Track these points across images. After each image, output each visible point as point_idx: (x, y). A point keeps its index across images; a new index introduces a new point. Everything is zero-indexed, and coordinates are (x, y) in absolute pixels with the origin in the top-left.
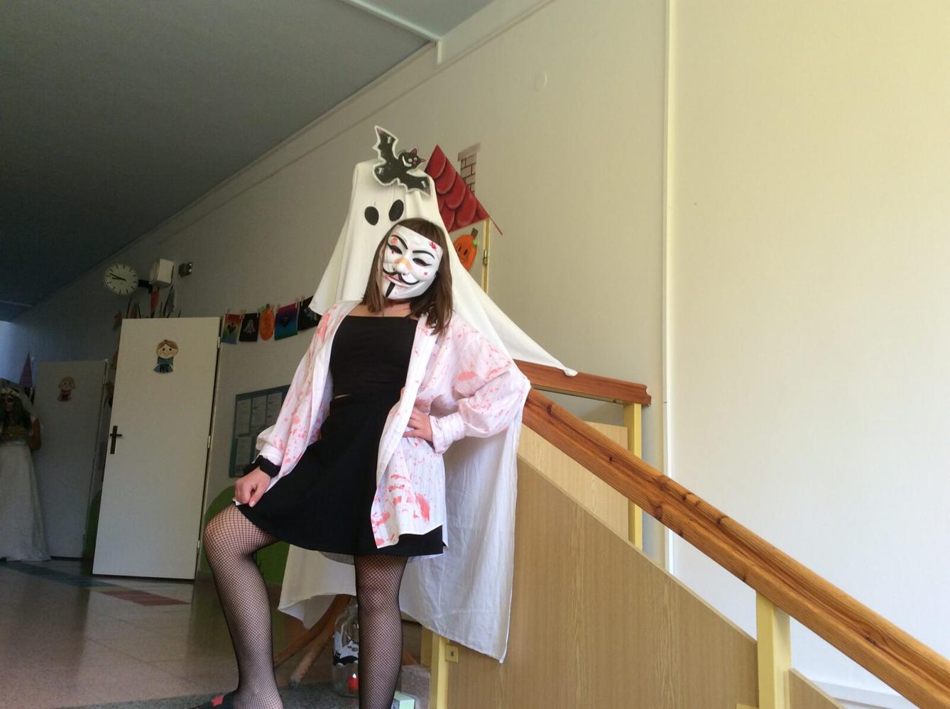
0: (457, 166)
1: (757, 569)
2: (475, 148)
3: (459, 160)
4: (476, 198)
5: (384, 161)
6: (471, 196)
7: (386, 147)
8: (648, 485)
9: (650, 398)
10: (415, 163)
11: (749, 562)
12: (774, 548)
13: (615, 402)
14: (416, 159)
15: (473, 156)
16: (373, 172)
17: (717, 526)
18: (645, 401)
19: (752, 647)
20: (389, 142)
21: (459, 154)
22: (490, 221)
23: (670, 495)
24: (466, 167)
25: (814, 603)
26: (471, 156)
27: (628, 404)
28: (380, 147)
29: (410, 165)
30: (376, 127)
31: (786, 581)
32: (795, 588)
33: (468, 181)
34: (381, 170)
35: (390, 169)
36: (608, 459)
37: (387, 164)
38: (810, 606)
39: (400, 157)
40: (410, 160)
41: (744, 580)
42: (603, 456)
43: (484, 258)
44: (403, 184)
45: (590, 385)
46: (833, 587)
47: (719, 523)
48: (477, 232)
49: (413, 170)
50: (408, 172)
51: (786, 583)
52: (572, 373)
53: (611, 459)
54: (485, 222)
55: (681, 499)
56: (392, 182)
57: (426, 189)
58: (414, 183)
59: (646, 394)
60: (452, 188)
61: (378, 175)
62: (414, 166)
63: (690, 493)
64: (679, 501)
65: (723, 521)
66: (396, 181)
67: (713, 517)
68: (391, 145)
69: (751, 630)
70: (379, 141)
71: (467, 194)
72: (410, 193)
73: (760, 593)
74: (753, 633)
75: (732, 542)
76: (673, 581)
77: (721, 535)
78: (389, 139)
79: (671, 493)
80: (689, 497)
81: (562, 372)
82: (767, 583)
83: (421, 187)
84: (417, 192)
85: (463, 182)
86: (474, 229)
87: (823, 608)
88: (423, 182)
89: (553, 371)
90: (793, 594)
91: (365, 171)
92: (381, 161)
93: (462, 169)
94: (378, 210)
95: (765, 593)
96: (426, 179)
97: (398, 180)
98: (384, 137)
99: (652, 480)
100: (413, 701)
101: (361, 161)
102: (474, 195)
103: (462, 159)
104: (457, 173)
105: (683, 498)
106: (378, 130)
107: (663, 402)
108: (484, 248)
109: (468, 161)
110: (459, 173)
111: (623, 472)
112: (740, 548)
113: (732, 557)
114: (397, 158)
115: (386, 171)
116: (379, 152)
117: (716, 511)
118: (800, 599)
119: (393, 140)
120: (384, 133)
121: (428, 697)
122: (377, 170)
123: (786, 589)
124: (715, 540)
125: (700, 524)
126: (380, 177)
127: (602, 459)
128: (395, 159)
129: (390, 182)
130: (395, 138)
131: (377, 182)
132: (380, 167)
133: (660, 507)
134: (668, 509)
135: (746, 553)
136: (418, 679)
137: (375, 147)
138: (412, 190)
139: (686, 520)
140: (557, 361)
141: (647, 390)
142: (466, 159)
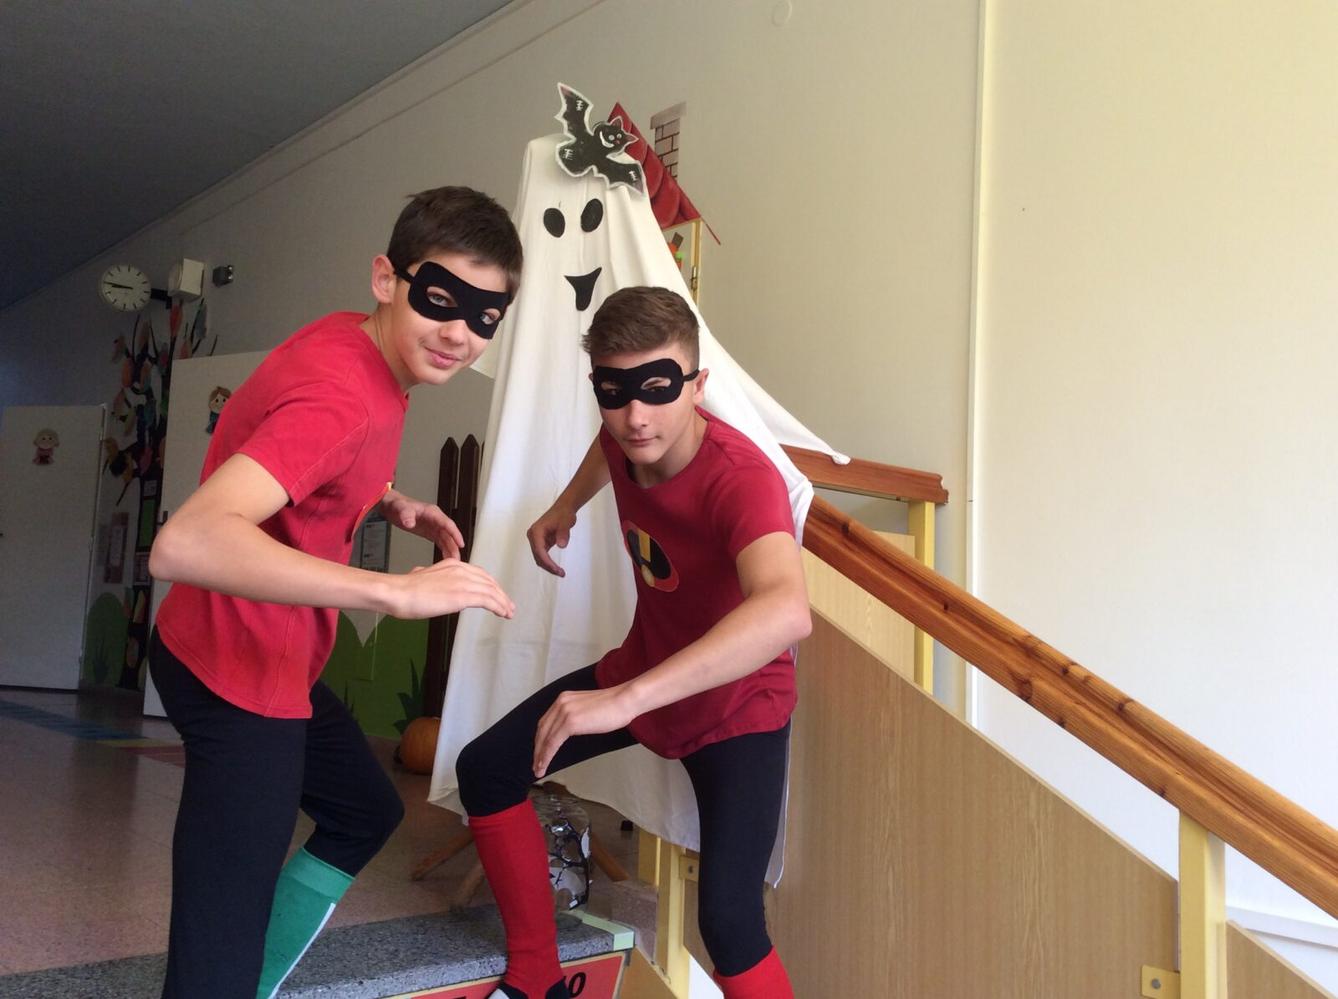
0: (649, 136)
1: (1181, 779)
2: (677, 110)
3: (652, 128)
4: (678, 187)
5: (573, 139)
6: (671, 183)
7: (575, 117)
8: (1006, 648)
9: (946, 493)
10: (618, 142)
11: (1168, 768)
12: (1206, 749)
13: (898, 499)
14: (619, 136)
15: (676, 122)
16: (557, 156)
17: (1117, 714)
18: (940, 498)
19: (1168, 890)
20: (579, 108)
21: (652, 118)
22: (702, 223)
23: (1044, 666)
24: (663, 139)
25: (1271, 832)
27: (915, 503)
28: (566, 116)
29: (612, 145)
30: (560, 85)
31: (1227, 798)
32: (1242, 808)
33: (667, 161)
34: (568, 152)
35: (581, 150)
36: (942, 607)
37: (577, 142)
38: (1267, 837)
39: (597, 132)
40: (612, 138)
41: (1162, 793)
42: (936, 603)
43: (693, 278)
44: (601, 175)
45: (867, 475)
46: (1301, 810)
47: (1121, 710)
48: (681, 239)
49: (615, 154)
50: (609, 156)
51: (1228, 802)
52: (843, 459)
53: (946, 607)
54: (694, 225)
55: (1061, 674)
56: (586, 172)
57: (636, 183)
58: (618, 174)
59: (941, 487)
61: (564, 160)
62: (616, 148)
63: (1074, 664)
64: (1058, 675)
65: (1128, 707)
66: (592, 170)
67: (1111, 700)
68: (582, 113)
69: (1171, 867)
70: (564, 107)
71: (664, 180)
72: (612, 189)
73: (1187, 814)
74: (1172, 870)
75: (1141, 738)
76: (1045, 788)
77: (1129, 730)
78: (580, 103)
79: (1044, 662)
80: (1073, 669)
81: (830, 459)
82: (1200, 801)
83: (629, 181)
84: (624, 188)
85: (659, 162)
86: (676, 235)
87: (1282, 838)
88: (632, 173)
89: (817, 458)
90: (1239, 819)
91: (544, 151)
92: (570, 139)
93: (656, 142)
94: (564, 214)
95: (1194, 815)
97: (594, 168)
98: (571, 99)
99: (1012, 642)
100: (632, 933)
101: (536, 138)
102: (675, 182)
103: (657, 126)
104: (649, 147)
105: (1063, 671)
106: (562, 89)
107: (966, 501)
108: (692, 264)
109: (667, 129)
110: (653, 147)
111: (964, 625)
112: (1156, 749)
113: (1140, 760)
114: (592, 134)
115: (575, 154)
116: (565, 123)
117: (1116, 691)
118: (1251, 825)
119: (585, 105)
120: (572, 93)
121: (654, 930)
122: (562, 152)
123: (1227, 811)
124: (1116, 735)
125: (1091, 710)
126: (567, 162)
127: (934, 606)
128: (589, 135)
129: (582, 171)
130: (588, 102)
131: (563, 170)
132: (568, 147)
133: (1027, 682)
134: (1043, 685)
135: (1162, 755)
136: (639, 902)
137: (559, 117)
138: (616, 184)
139: (1070, 703)
140: (820, 441)
141: (942, 483)
142: (663, 126)
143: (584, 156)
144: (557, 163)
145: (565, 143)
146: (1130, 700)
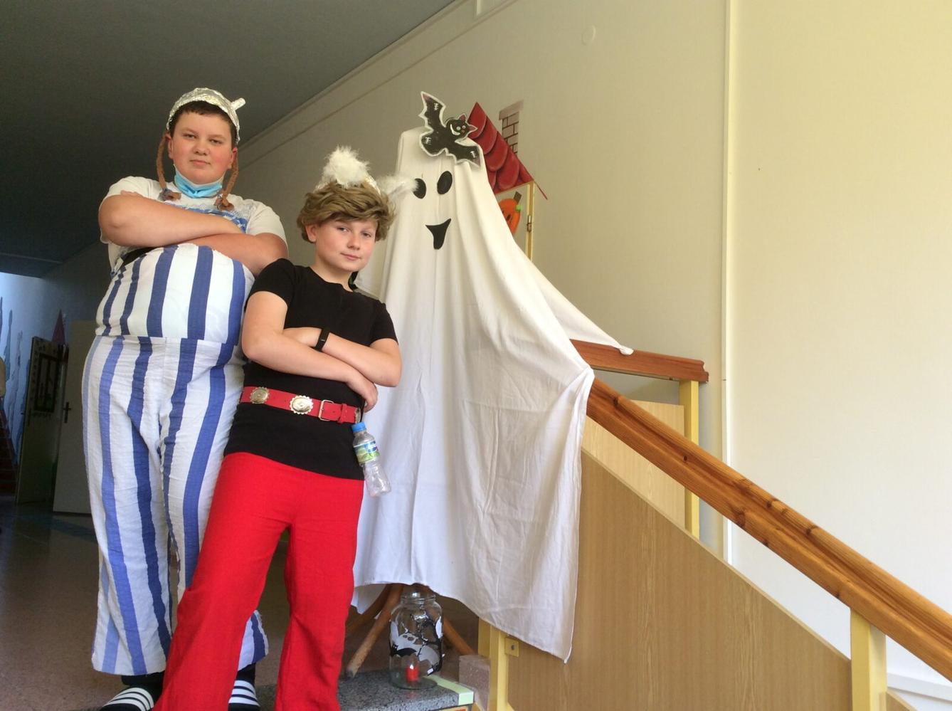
0: (498, 125)
1: (851, 585)
2: (518, 106)
3: (500, 119)
4: (518, 160)
5: (431, 130)
6: (513, 157)
7: (433, 115)
8: (727, 488)
9: (707, 375)
10: (463, 131)
11: (842, 577)
12: (870, 563)
13: (671, 379)
14: (464, 127)
15: (516, 114)
16: (420, 142)
17: (808, 538)
18: (702, 378)
19: (845, 667)
20: (436, 109)
21: (501, 112)
22: (534, 185)
23: (754, 501)
24: (507, 127)
25: (917, 626)
26: (514, 114)
27: (684, 382)
28: (426, 115)
29: (459, 134)
30: (422, 93)
31: (885, 599)
32: (895, 607)
33: (510, 142)
34: (428, 140)
35: (437, 137)
36: (683, 459)
37: (434, 132)
38: (913, 629)
39: (448, 125)
40: (459, 128)
41: (837, 596)
42: (679, 456)
43: (528, 223)
44: (451, 155)
45: (646, 363)
46: (938, 609)
47: (808, 533)
48: (521, 196)
49: (461, 139)
50: (457, 141)
51: (884, 602)
52: (628, 351)
53: (685, 459)
54: (529, 186)
55: (765, 507)
56: (440, 153)
57: (477, 160)
58: (462, 153)
59: (703, 370)
60: (492, 150)
61: (425, 146)
62: (462, 135)
63: (775, 500)
64: (765, 509)
65: (813, 531)
66: (444, 151)
67: (801, 527)
68: (438, 112)
69: (845, 650)
70: (425, 108)
71: (509, 155)
72: (458, 164)
73: (855, 611)
74: (847, 653)
75: (823, 555)
76: (756, 591)
77: (811, 546)
78: (436, 105)
79: (754, 499)
80: (774, 504)
81: (618, 351)
82: (864, 601)
83: (471, 158)
84: (467, 163)
85: (505, 144)
86: (517, 193)
87: (925, 630)
88: (472, 152)
89: (609, 350)
90: (893, 615)
91: (411, 139)
92: (429, 130)
93: (503, 129)
94: (426, 182)
95: (860, 611)
96: (475, 149)
97: (446, 150)
98: (430, 103)
99: (732, 484)
100: (473, 693)
101: (405, 130)
102: (516, 156)
103: (504, 118)
104: (498, 132)
105: (768, 505)
106: (424, 95)
107: (722, 380)
108: (528, 213)
109: (510, 119)
110: (501, 133)
111: (700, 474)
112: (833, 563)
113: (822, 571)
114: (445, 126)
115: (433, 141)
116: (426, 119)
117: (805, 520)
118: (901, 620)
119: (440, 107)
120: (431, 98)
121: (488, 691)
122: (424, 140)
123: (885, 609)
124: (805, 552)
125: (788, 534)
126: (427, 146)
127: (676, 457)
128: (443, 127)
129: (437, 152)
130: (442, 104)
131: (424, 152)
132: (428, 136)
133: (742, 513)
134: (753, 516)
135: (839, 568)
136: (477, 671)
137: (422, 115)
138: (461, 161)
139: (772, 529)
140: (612, 339)
141: (704, 367)
142: (507, 118)
143: (440, 141)
144: (420, 147)
145: (426, 133)
146: (815, 527)
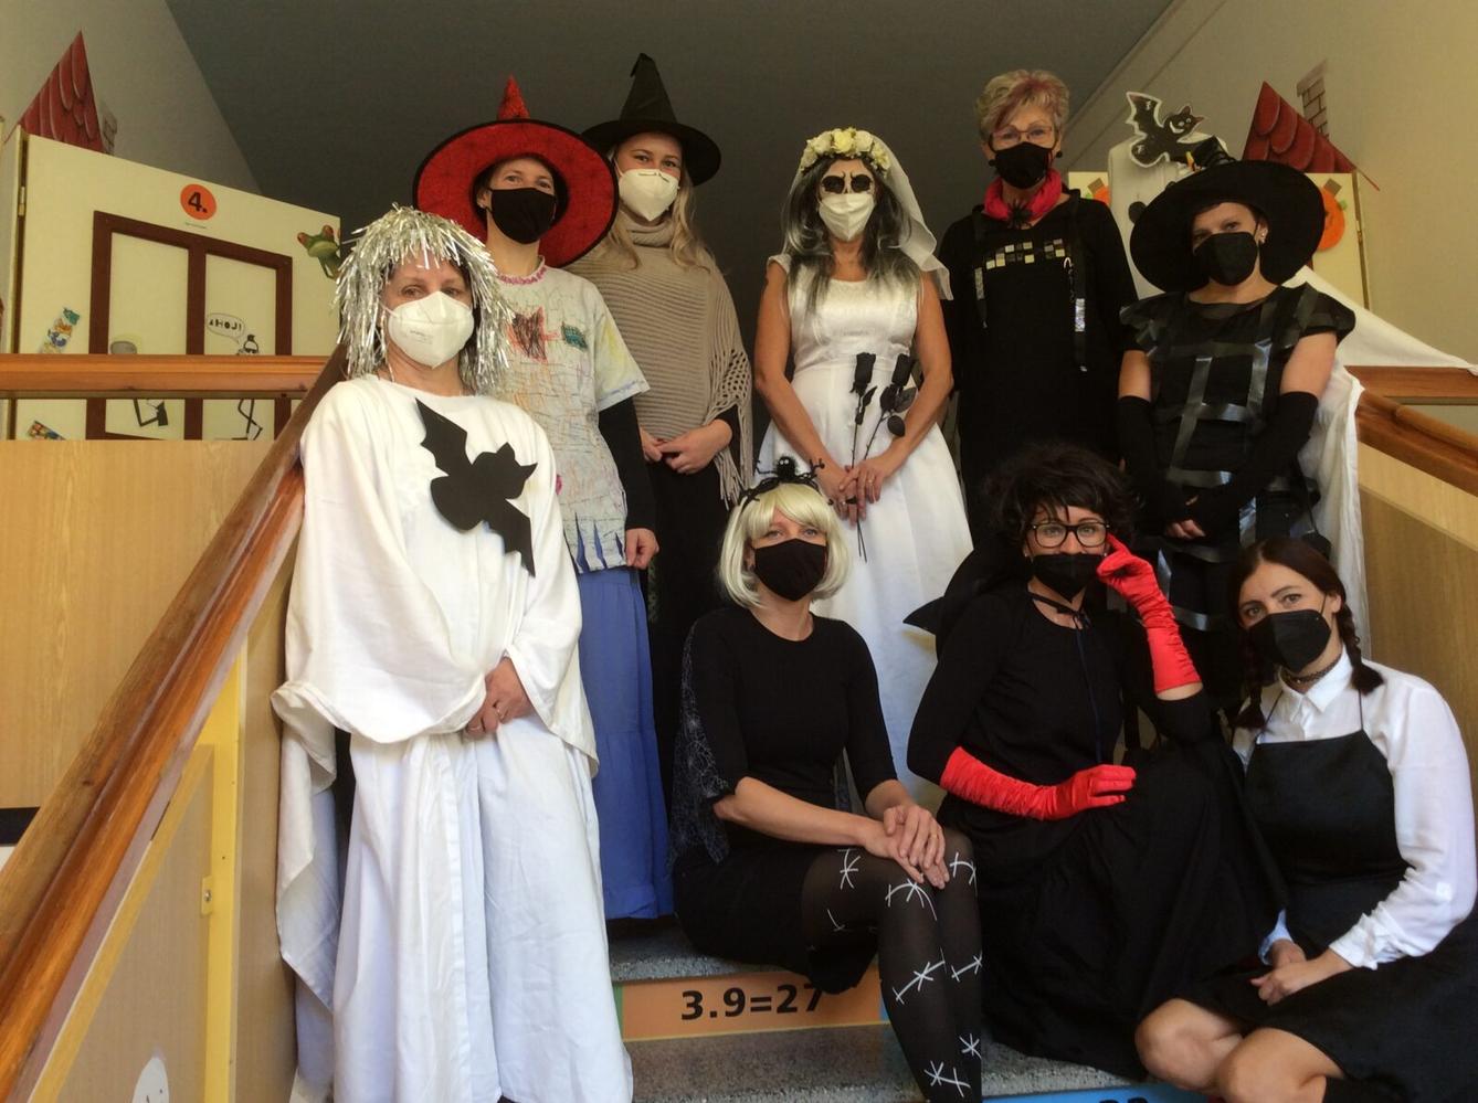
0: (1296, 104)
2: (1320, 69)
4: (1331, 145)
5: (1144, 135)
6: (1324, 144)
7: (1145, 117)
10: (1188, 126)
14: (1189, 120)
15: (1320, 81)
16: (1131, 154)
20: (1148, 108)
21: (1298, 85)
22: (1358, 175)
24: (1311, 102)
26: (1317, 82)
28: (1136, 119)
29: (1183, 130)
30: (1129, 94)
33: (1317, 123)
34: (1140, 148)
35: (1152, 142)
37: (1149, 137)
39: (1167, 124)
40: (1181, 124)
49: (1186, 136)
50: (1180, 141)
54: (1349, 176)
56: (1158, 160)
60: (1295, 141)
61: (1137, 157)
62: (1187, 130)
66: (1164, 157)
68: (1152, 111)
70: (1134, 111)
71: (1317, 143)
78: (1149, 103)
85: (1309, 126)
91: (1122, 153)
92: (1141, 136)
93: (1305, 107)
97: (1165, 155)
98: (1140, 103)
102: (1328, 141)
103: (1304, 92)
104: (1299, 116)
106: (1131, 96)
109: (1313, 92)
110: (1302, 113)
114: (1162, 126)
115: (1145, 150)
116: (1136, 125)
119: (1154, 104)
120: (1141, 98)
122: (1135, 150)
126: (1138, 157)
128: (1159, 128)
129: (1154, 160)
130: (1155, 99)
131: (1137, 166)
132: (1139, 144)
137: (1130, 121)
142: (1309, 90)
143: (1156, 146)
144: (1132, 162)
145: (1137, 141)
